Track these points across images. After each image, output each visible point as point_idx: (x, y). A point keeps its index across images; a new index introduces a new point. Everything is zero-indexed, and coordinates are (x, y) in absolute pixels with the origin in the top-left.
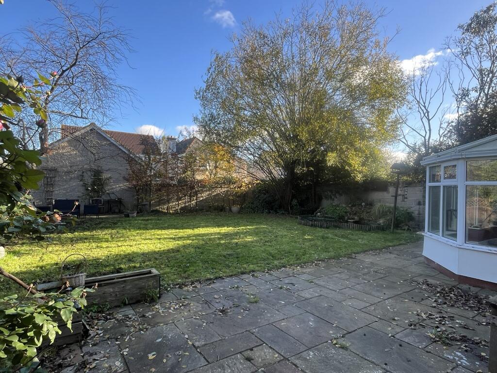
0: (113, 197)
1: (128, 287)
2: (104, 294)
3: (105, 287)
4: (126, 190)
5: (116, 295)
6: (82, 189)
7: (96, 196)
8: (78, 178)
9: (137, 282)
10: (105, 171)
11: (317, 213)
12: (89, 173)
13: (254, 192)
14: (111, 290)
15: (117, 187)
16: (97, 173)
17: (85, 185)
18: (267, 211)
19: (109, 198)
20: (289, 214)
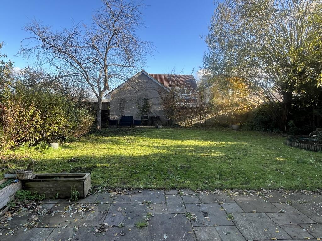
0: (155, 115)
1: (60, 186)
2: (42, 187)
3: (43, 183)
4: (161, 111)
5: (51, 190)
6: (138, 110)
7: (145, 114)
8: (136, 103)
9: (65, 183)
10: (150, 99)
11: (312, 135)
12: (142, 100)
13: (254, 113)
14: (48, 186)
15: (156, 109)
16: (146, 101)
17: (139, 108)
18: (263, 129)
19: (152, 116)
20: (284, 133)
